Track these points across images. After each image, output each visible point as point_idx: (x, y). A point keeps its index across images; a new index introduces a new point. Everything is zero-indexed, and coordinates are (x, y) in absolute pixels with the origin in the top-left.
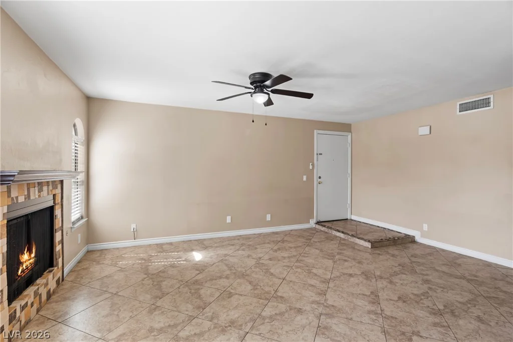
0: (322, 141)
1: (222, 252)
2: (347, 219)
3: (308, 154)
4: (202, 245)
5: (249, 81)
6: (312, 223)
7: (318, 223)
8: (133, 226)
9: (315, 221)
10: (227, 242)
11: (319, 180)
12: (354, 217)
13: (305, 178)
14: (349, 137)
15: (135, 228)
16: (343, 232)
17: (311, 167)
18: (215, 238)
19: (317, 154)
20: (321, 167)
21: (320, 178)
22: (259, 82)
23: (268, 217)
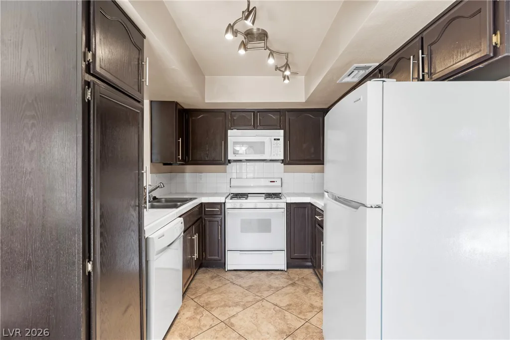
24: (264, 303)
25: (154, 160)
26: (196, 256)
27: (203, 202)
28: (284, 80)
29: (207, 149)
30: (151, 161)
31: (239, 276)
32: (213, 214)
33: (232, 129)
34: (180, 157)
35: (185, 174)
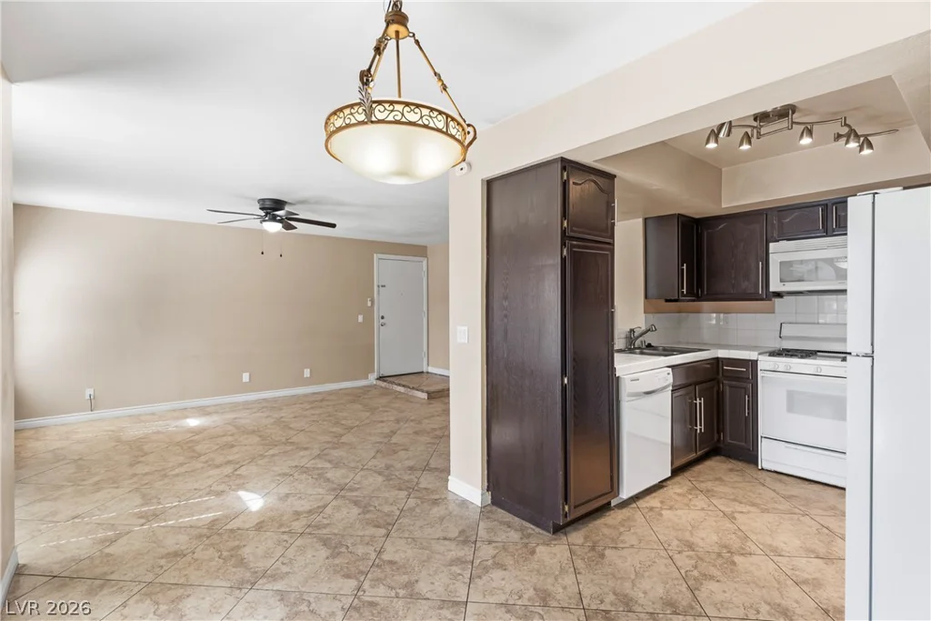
0: (384, 268)
1: (231, 416)
2: (422, 372)
3: (364, 287)
4: (203, 411)
5: (258, 206)
6: (372, 378)
7: (381, 378)
8: (89, 391)
9: (375, 375)
10: (241, 407)
11: (382, 321)
12: (431, 369)
13: (360, 318)
14: (425, 263)
15: (92, 393)
16: (404, 386)
17: (369, 304)
18: (226, 404)
19: (378, 286)
20: (384, 303)
21: (383, 318)
22: (269, 209)
23: (307, 373)
24: (806, 519)
25: (649, 294)
26: (700, 428)
27: (720, 356)
28: (860, 151)
29: (733, 276)
30: (646, 297)
31: (780, 481)
32: (737, 377)
33: (778, 241)
34: (685, 290)
35: (701, 315)
